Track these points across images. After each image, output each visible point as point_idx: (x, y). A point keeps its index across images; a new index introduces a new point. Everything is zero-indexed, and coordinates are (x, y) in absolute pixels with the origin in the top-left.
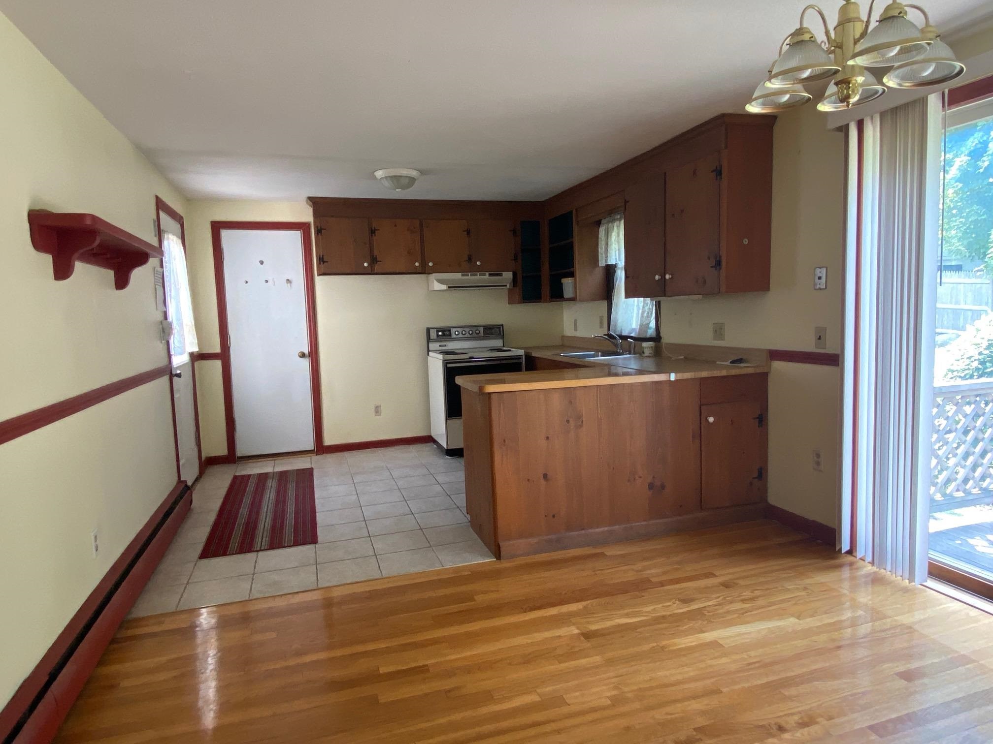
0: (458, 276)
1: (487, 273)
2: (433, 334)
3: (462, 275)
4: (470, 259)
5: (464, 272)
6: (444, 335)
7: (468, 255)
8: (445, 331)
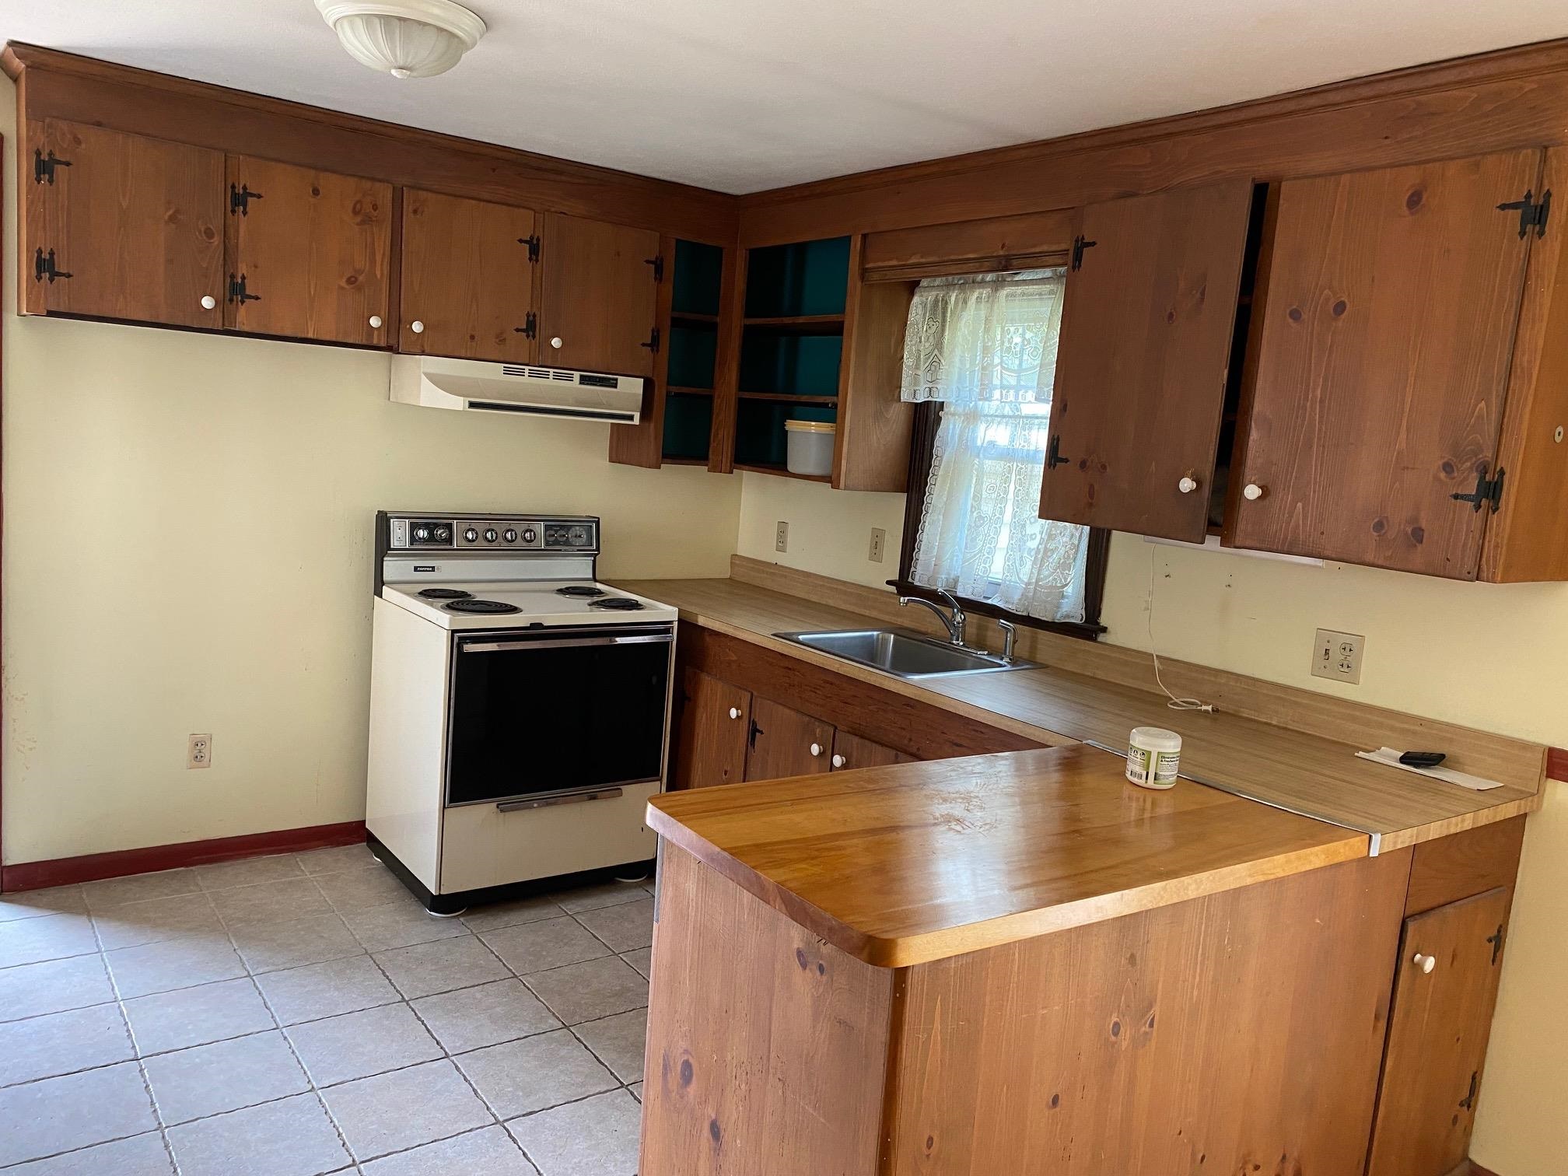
0: (493, 371)
1: (577, 375)
2: (399, 534)
3: (507, 372)
4: (531, 328)
5: (511, 361)
6: (432, 538)
7: (528, 315)
8: (437, 526)
